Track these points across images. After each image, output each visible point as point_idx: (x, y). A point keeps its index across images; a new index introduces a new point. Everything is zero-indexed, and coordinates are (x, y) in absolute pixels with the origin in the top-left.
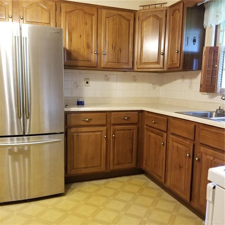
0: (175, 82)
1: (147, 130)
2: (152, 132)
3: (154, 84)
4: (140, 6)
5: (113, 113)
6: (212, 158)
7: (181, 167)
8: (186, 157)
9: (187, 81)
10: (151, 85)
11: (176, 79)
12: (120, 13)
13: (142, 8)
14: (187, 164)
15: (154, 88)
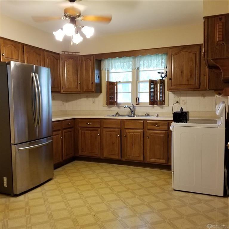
0: (80, 100)
1: (81, 130)
2: (87, 130)
3: (63, 101)
4: (62, 51)
5: (63, 121)
6: (133, 133)
7: (113, 144)
8: (117, 138)
9: (91, 99)
10: (62, 102)
11: (81, 98)
12: (53, 55)
13: (63, 53)
14: (117, 140)
15: (64, 104)
